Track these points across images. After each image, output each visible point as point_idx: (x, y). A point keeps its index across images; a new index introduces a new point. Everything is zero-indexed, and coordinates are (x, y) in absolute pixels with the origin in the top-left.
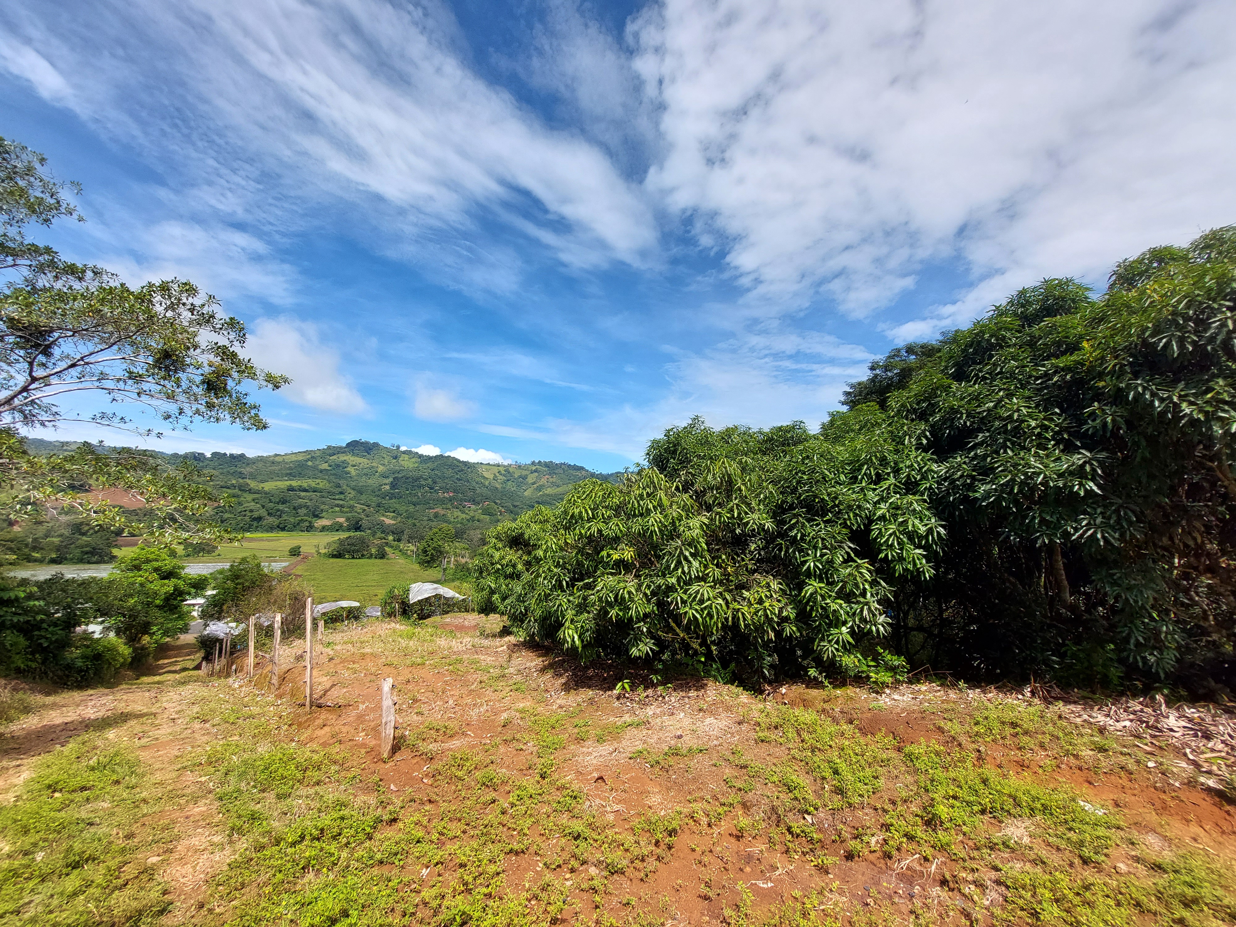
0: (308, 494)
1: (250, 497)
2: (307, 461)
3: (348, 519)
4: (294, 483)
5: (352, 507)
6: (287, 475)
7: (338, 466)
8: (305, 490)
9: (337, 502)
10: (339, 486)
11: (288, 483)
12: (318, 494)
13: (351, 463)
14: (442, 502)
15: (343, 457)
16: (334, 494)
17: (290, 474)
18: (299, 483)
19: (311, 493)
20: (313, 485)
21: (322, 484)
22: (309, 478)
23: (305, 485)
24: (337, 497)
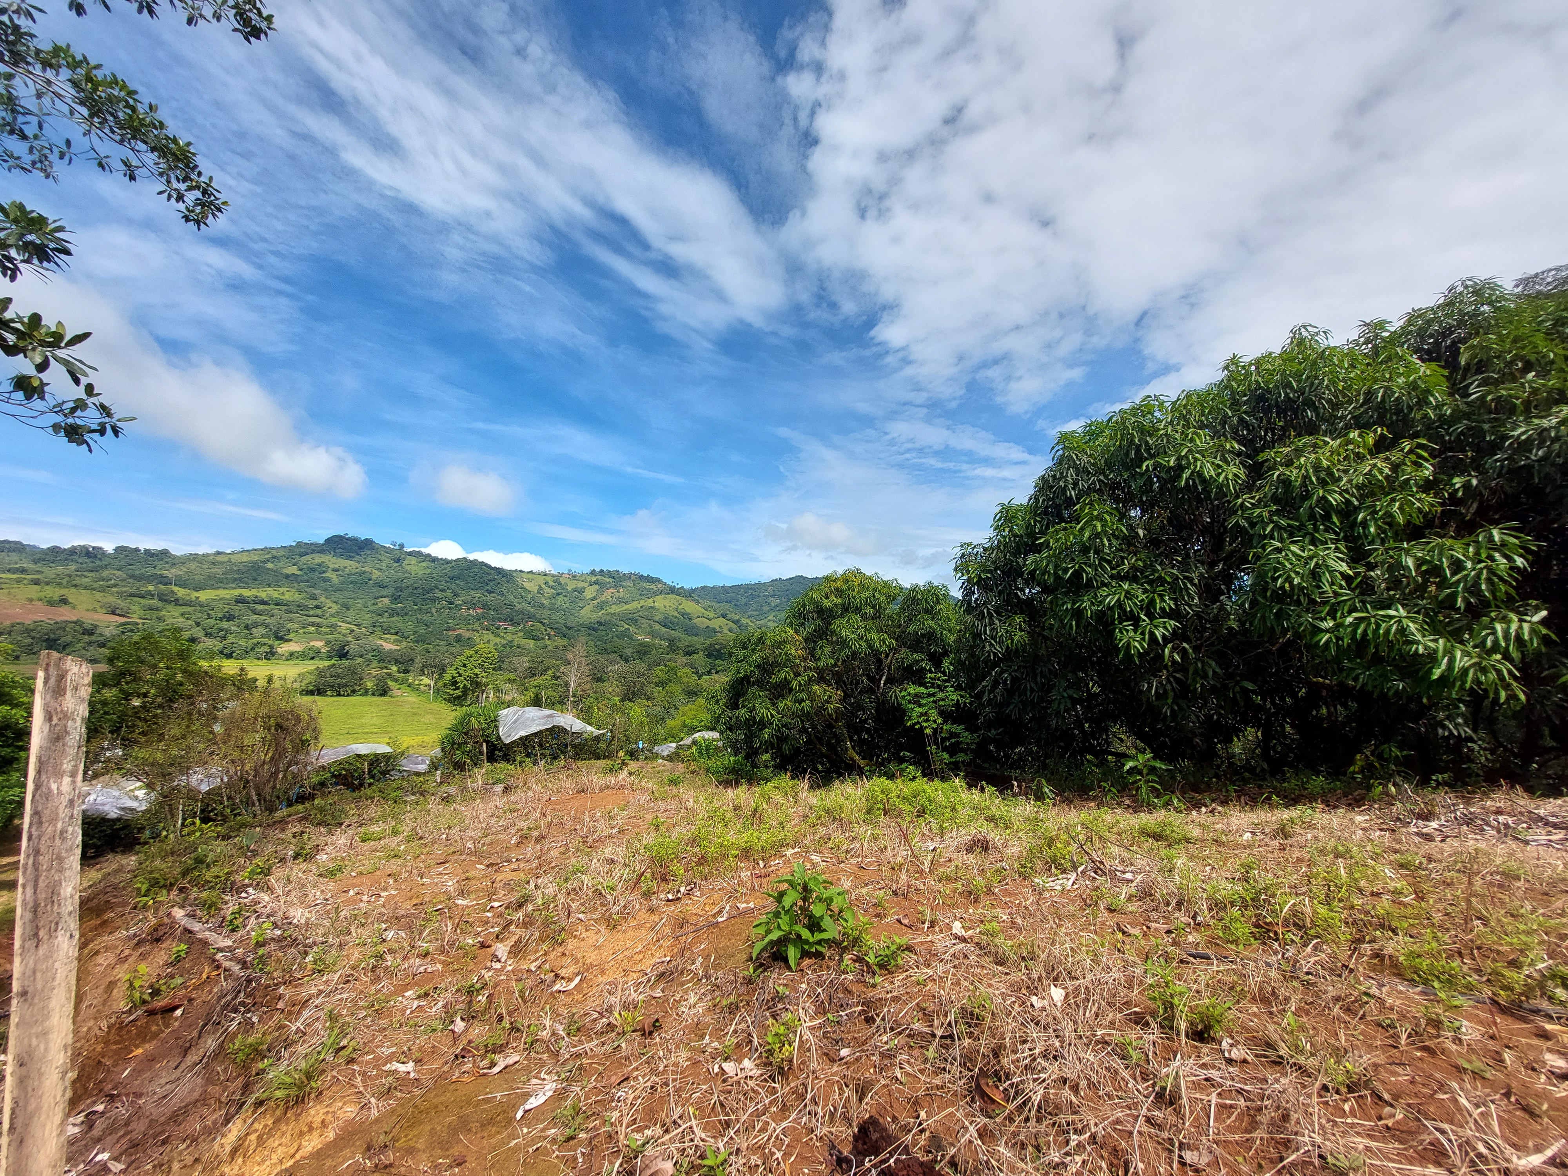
0: (266, 607)
1: (176, 611)
2: (264, 562)
3: (328, 643)
4: (246, 593)
5: (333, 626)
6: (234, 580)
7: (313, 570)
8: (263, 603)
9: (311, 619)
10: (314, 597)
11: (236, 592)
12: (283, 608)
13: (332, 566)
14: (467, 621)
15: (318, 559)
16: (306, 608)
17: (240, 579)
18: (254, 592)
19: (273, 607)
20: (275, 595)
21: (288, 594)
22: (269, 585)
23: (263, 595)
24: (311, 613)
